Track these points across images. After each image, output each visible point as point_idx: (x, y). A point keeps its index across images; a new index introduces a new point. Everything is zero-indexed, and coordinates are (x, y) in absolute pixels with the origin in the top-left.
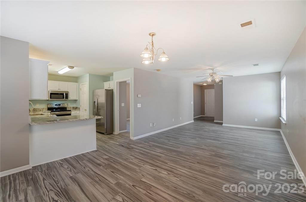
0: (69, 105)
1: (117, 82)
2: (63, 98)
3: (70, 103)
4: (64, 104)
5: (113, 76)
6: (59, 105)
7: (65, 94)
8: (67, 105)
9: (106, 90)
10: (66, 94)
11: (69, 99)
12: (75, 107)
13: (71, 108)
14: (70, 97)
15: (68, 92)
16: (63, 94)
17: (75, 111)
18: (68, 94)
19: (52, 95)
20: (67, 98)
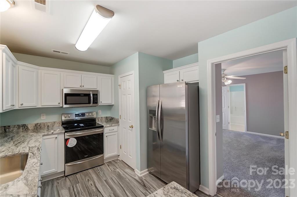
0: (100, 115)
1: (212, 64)
2: (89, 103)
3: (101, 111)
4: (90, 112)
5: (198, 53)
6: (83, 115)
7: (91, 95)
8: (97, 113)
9: (186, 84)
10: (93, 95)
11: (100, 104)
12: (109, 117)
13: (104, 119)
14: (101, 101)
15: (97, 91)
16: (89, 95)
17: (110, 126)
18: (97, 95)
19: (68, 97)
20: (97, 103)
